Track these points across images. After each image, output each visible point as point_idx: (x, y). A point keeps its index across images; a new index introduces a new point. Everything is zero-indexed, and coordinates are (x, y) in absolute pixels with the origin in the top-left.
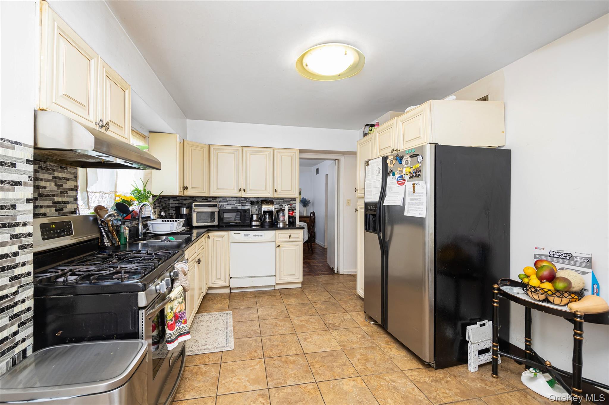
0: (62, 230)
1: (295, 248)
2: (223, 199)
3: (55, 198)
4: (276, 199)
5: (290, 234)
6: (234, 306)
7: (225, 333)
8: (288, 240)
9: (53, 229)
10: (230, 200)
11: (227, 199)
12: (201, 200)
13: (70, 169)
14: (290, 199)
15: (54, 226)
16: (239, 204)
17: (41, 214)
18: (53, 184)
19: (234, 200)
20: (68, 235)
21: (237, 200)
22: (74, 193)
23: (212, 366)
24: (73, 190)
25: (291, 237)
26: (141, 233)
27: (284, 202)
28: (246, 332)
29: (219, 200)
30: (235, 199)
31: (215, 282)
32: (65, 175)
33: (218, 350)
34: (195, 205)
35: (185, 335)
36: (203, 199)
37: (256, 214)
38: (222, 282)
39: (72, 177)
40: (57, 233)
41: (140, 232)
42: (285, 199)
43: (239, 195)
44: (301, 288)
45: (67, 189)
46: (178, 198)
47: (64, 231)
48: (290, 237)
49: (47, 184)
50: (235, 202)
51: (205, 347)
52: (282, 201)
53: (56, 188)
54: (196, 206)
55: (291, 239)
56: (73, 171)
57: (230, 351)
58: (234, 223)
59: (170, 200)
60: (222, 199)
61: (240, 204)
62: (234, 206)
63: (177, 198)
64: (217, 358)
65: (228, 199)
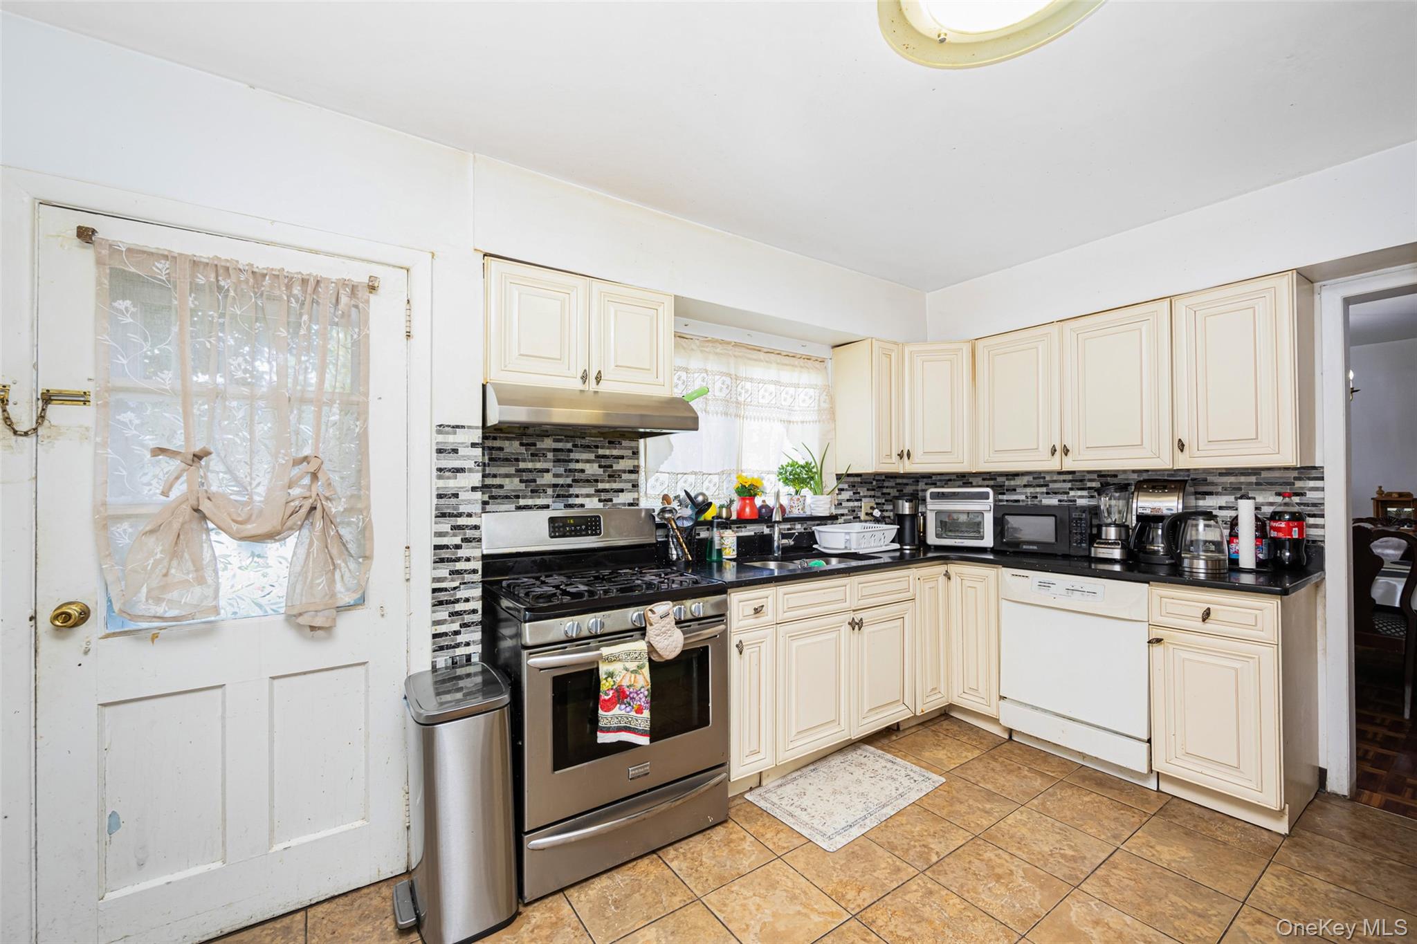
0: (583, 527)
1: (1237, 665)
2: (1034, 478)
3: (599, 484)
4: (1221, 474)
5: (1207, 606)
6: (970, 772)
7: (865, 813)
8: (1199, 625)
9: (570, 525)
10: (1055, 481)
11: (1044, 478)
12: (981, 482)
13: (625, 443)
14: (1295, 474)
15: (572, 521)
16: (1079, 493)
17: (576, 505)
18: (596, 465)
19: (1064, 481)
20: (592, 535)
21: (1076, 481)
22: (633, 476)
23: (761, 852)
24: (631, 472)
25: (1212, 615)
26: (778, 547)
27: (1258, 484)
28: (905, 841)
29: (1025, 480)
30: (1069, 477)
31: (964, 696)
32: (615, 452)
33: (805, 832)
34: (931, 493)
35: (635, 733)
36: (984, 479)
37: (1117, 525)
38: (981, 701)
39: (629, 453)
40: (575, 530)
41: (776, 544)
42: (1264, 474)
43: (1053, 464)
44: (1284, 836)
45: (620, 471)
46: (934, 478)
47: (587, 529)
48: (1207, 615)
49: (587, 467)
50: (1069, 485)
51: (798, 812)
52: (1253, 479)
53: (601, 471)
54: (936, 496)
55: (1209, 626)
56: (633, 444)
57: (822, 851)
58: (1035, 548)
59: (920, 484)
60: (1030, 478)
61: (1085, 493)
62: (1065, 497)
63: (931, 477)
64: (786, 845)
65: (1048, 478)
